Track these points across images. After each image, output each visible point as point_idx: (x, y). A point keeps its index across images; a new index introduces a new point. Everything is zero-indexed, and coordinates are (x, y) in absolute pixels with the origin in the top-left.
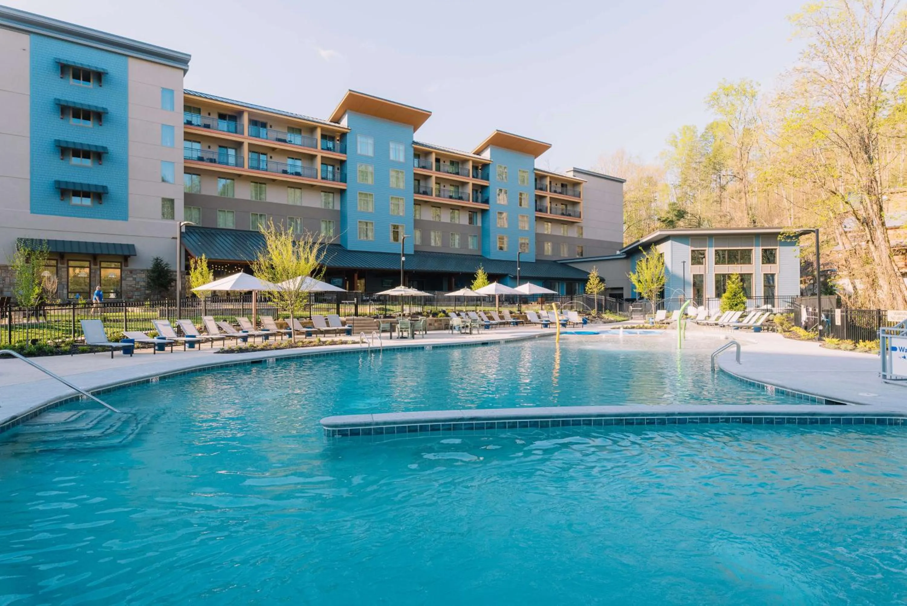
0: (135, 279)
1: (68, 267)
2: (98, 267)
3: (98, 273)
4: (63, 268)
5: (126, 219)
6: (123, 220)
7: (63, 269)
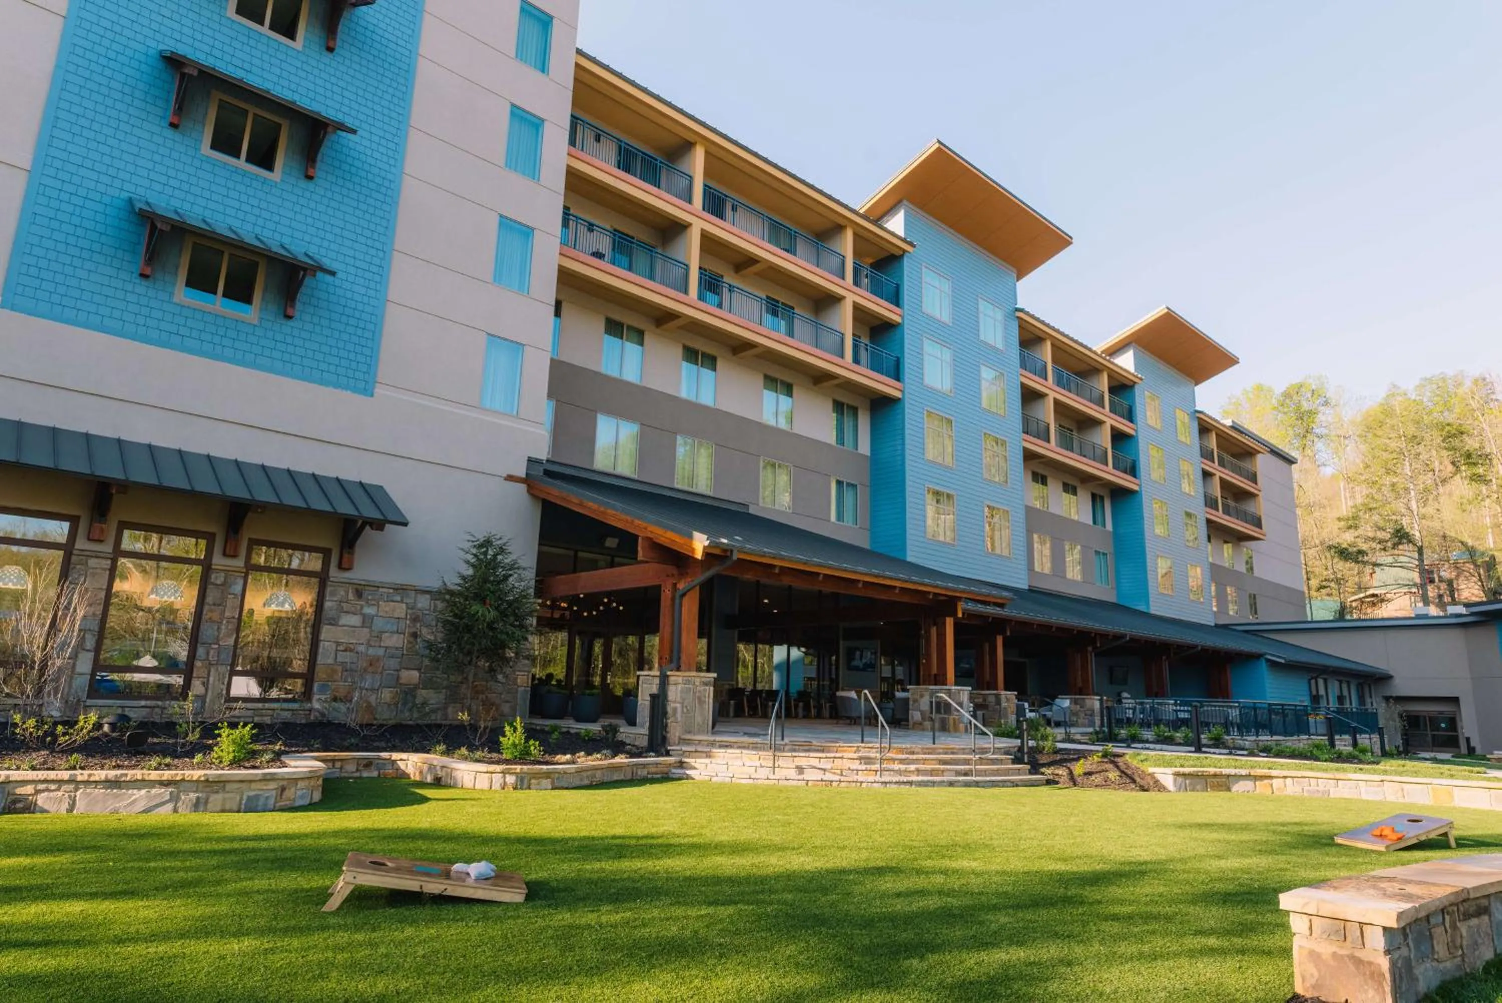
0: (367, 621)
1: (118, 552)
2: (239, 563)
3: (238, 588)
4: (97, 555)
5: (368, 391)
6: (355, 390)
7: (92, 562)
